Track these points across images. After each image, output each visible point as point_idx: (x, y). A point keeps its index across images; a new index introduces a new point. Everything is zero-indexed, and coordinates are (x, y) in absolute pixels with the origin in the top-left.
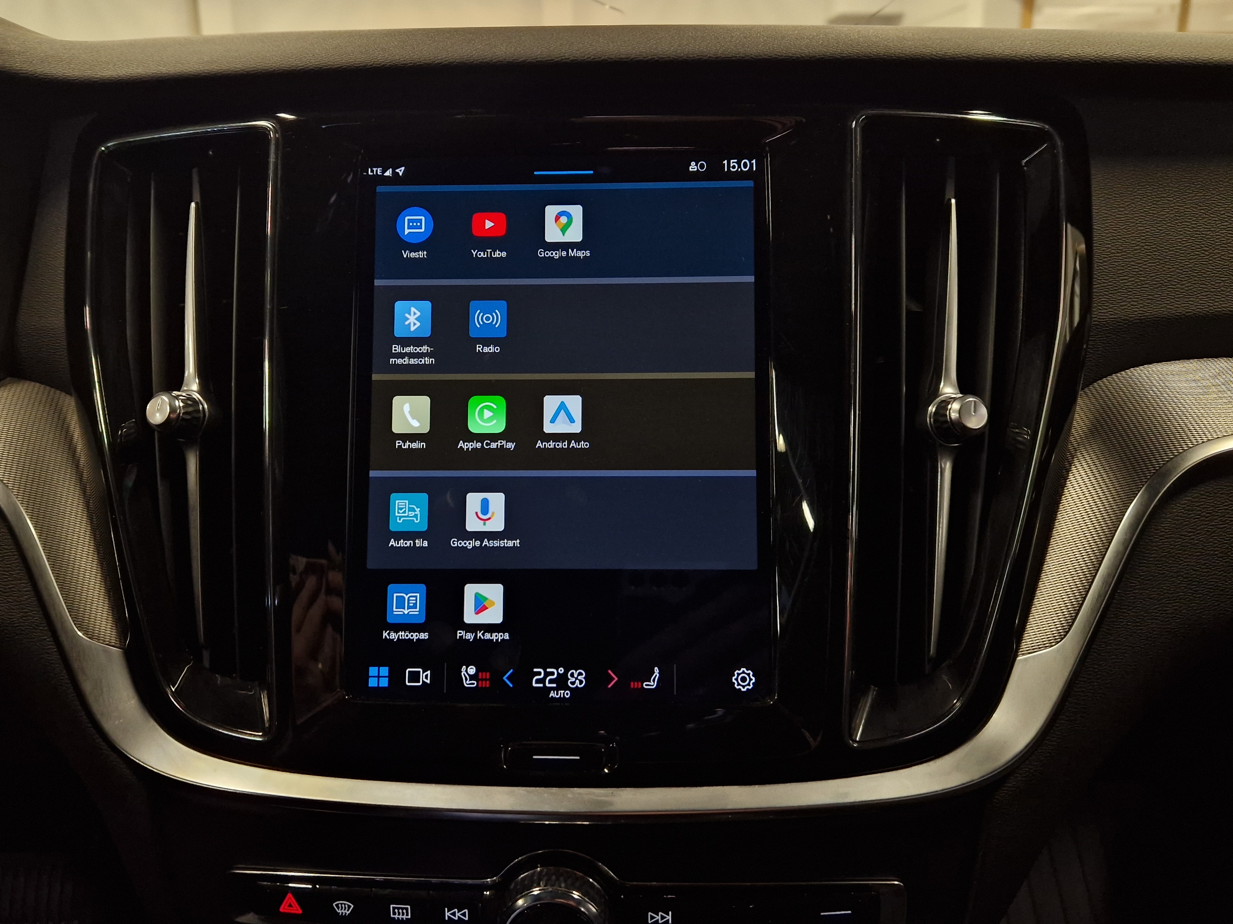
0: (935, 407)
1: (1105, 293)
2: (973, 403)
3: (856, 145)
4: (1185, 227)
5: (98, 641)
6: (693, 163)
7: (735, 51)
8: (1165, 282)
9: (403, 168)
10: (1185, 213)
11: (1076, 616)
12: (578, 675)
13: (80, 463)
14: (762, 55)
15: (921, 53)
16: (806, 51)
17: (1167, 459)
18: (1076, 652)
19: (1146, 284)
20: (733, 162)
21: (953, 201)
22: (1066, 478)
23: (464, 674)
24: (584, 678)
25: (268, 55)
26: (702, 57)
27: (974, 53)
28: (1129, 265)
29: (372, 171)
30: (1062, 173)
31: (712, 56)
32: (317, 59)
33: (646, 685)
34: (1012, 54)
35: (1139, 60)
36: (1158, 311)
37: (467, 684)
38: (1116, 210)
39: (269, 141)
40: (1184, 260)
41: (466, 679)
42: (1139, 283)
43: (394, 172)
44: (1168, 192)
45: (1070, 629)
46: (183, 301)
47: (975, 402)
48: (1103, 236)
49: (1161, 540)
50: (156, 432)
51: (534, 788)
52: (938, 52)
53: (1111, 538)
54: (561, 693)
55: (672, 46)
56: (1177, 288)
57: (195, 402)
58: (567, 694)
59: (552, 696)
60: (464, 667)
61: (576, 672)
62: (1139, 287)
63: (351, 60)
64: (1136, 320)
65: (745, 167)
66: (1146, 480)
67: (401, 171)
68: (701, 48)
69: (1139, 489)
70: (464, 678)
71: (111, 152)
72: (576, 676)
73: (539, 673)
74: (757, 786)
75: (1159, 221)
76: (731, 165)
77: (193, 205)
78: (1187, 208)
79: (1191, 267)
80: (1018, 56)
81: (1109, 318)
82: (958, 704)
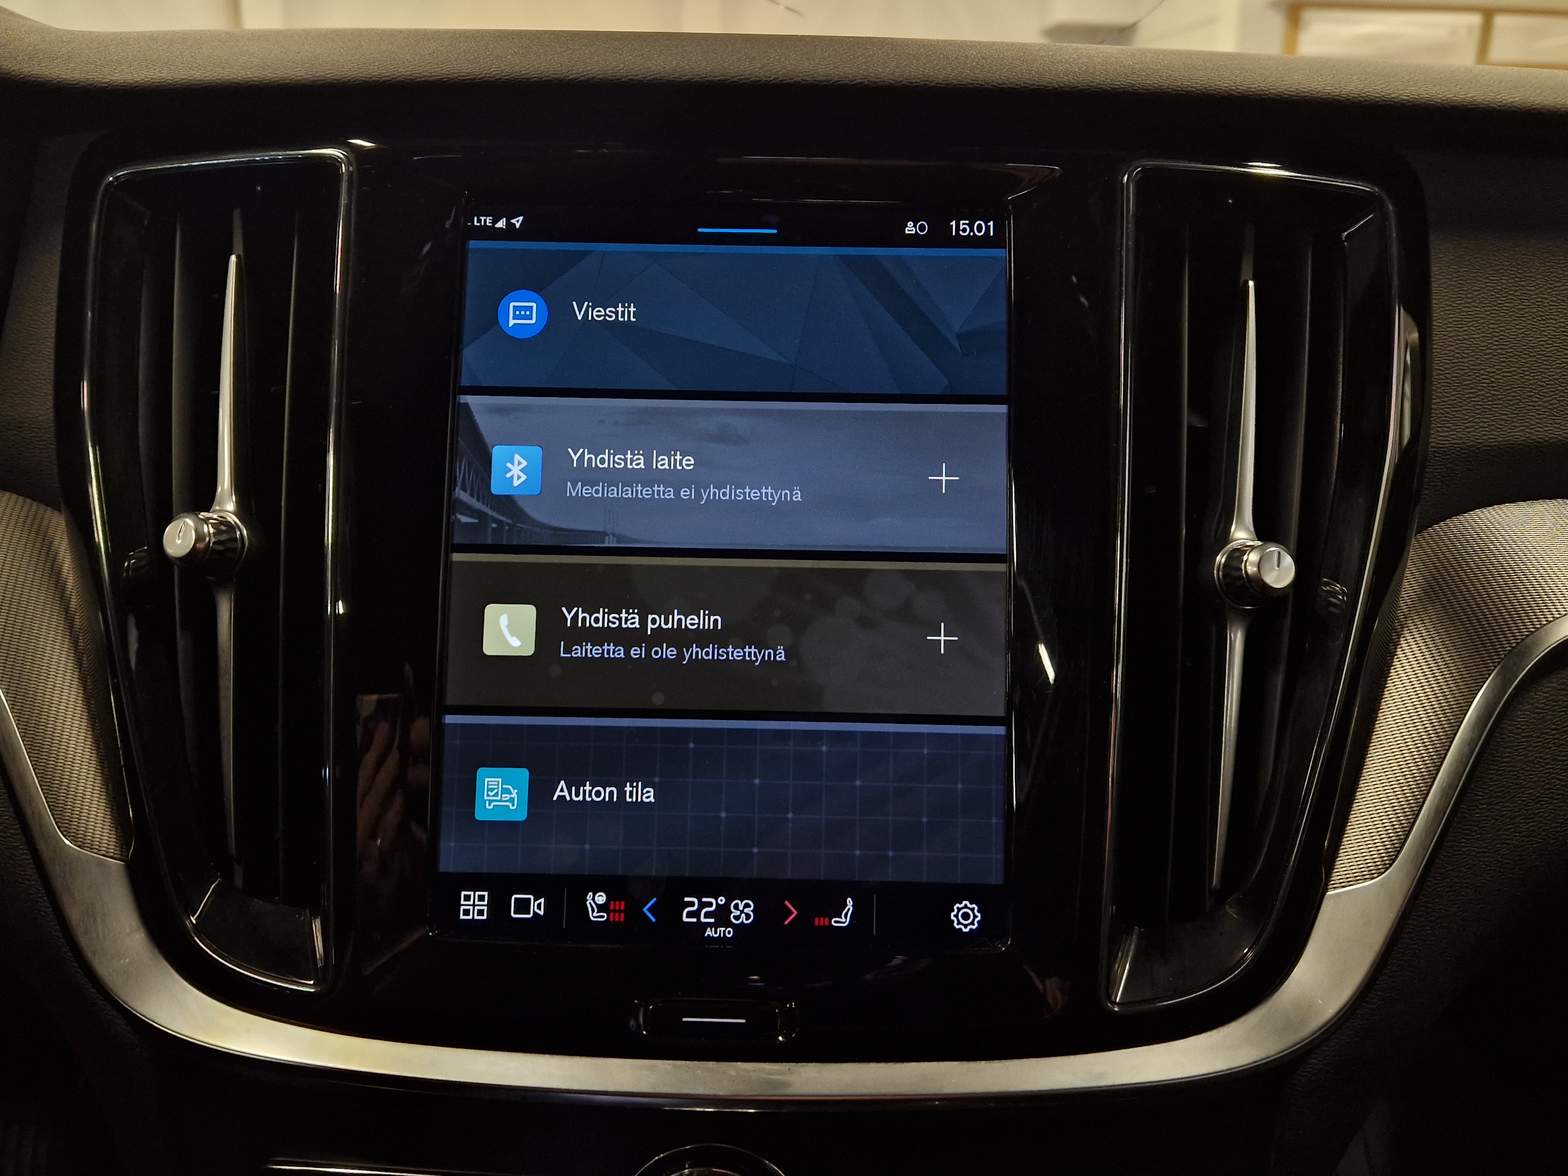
0: (1225, 557)
1: (1446, 410)
2: (1276, 555)
3: (1128, 206)
4: (1550, 326)
5: (91, 850)
6: (911, 224)
7: (972, 76)
8: (1524, 398)
9: (521, 218)
10: (1551, 307)
11: (1406, 839)
12: (744, 908)
13: (71, 606)
14: (1007, 83)
15: (1216, 87)
16: (1065, 79)
17: (1527, 633)
18: (1406, 887)
19: (1499, 399)
20: (963, 224)
21: (1251, 283)
22: (1393, 654)
23: (590, 903)
24: (752, 911)
25: (341, 60)
26: (927, 83)
27: (1286, 90)
28: (1477, 374)
29: (479, 221)
30: (1394, 250)
31: (941, 82)
32: (408, 67)
33: (835, 922)
34: (1334, 92)
35: (1499, 106)
36: (1513, 436)
37: (594, 917)
38: (1462, 302)
39: (338, 176)
40: (1548, 369)
41: (593, 911)
42: (1490, 399)
43: (508, 222)
44: (1529, 280)
45: (1397, 856)
46: (217, 388)
47: (1279, 553)
48: (1444, 335)
49: (1517, 739)
50: (176, 566)
51: (684, 1062)
52: (1239, 87)
53: (1452, 736)
54: (720, 931)
55: (887, 67)
56: (1539, 406)
57: (231, 527)
58: (729, 933)
59: (709, 935)
60: (591, 894)
61: (741, 903)
62: (1490, 403)
63: (454, 71)
64: (1485, 446)
65: (980, 231)
66: (1500, 660)
67: (518, 221)
68: (927, 71)
69: (1491, 672)
70: (590, 909)
71: (122, 185)
72: (741, 908)
73: (692, 904)
74: (983, 1062)
75: (1517, 317)
76: (961, 228)
77: (233, 258)
78: (1552, 301)
79: (1556, 379)
80: (1343, 96)
81: (1452, 443)
82: (1250, 955)
